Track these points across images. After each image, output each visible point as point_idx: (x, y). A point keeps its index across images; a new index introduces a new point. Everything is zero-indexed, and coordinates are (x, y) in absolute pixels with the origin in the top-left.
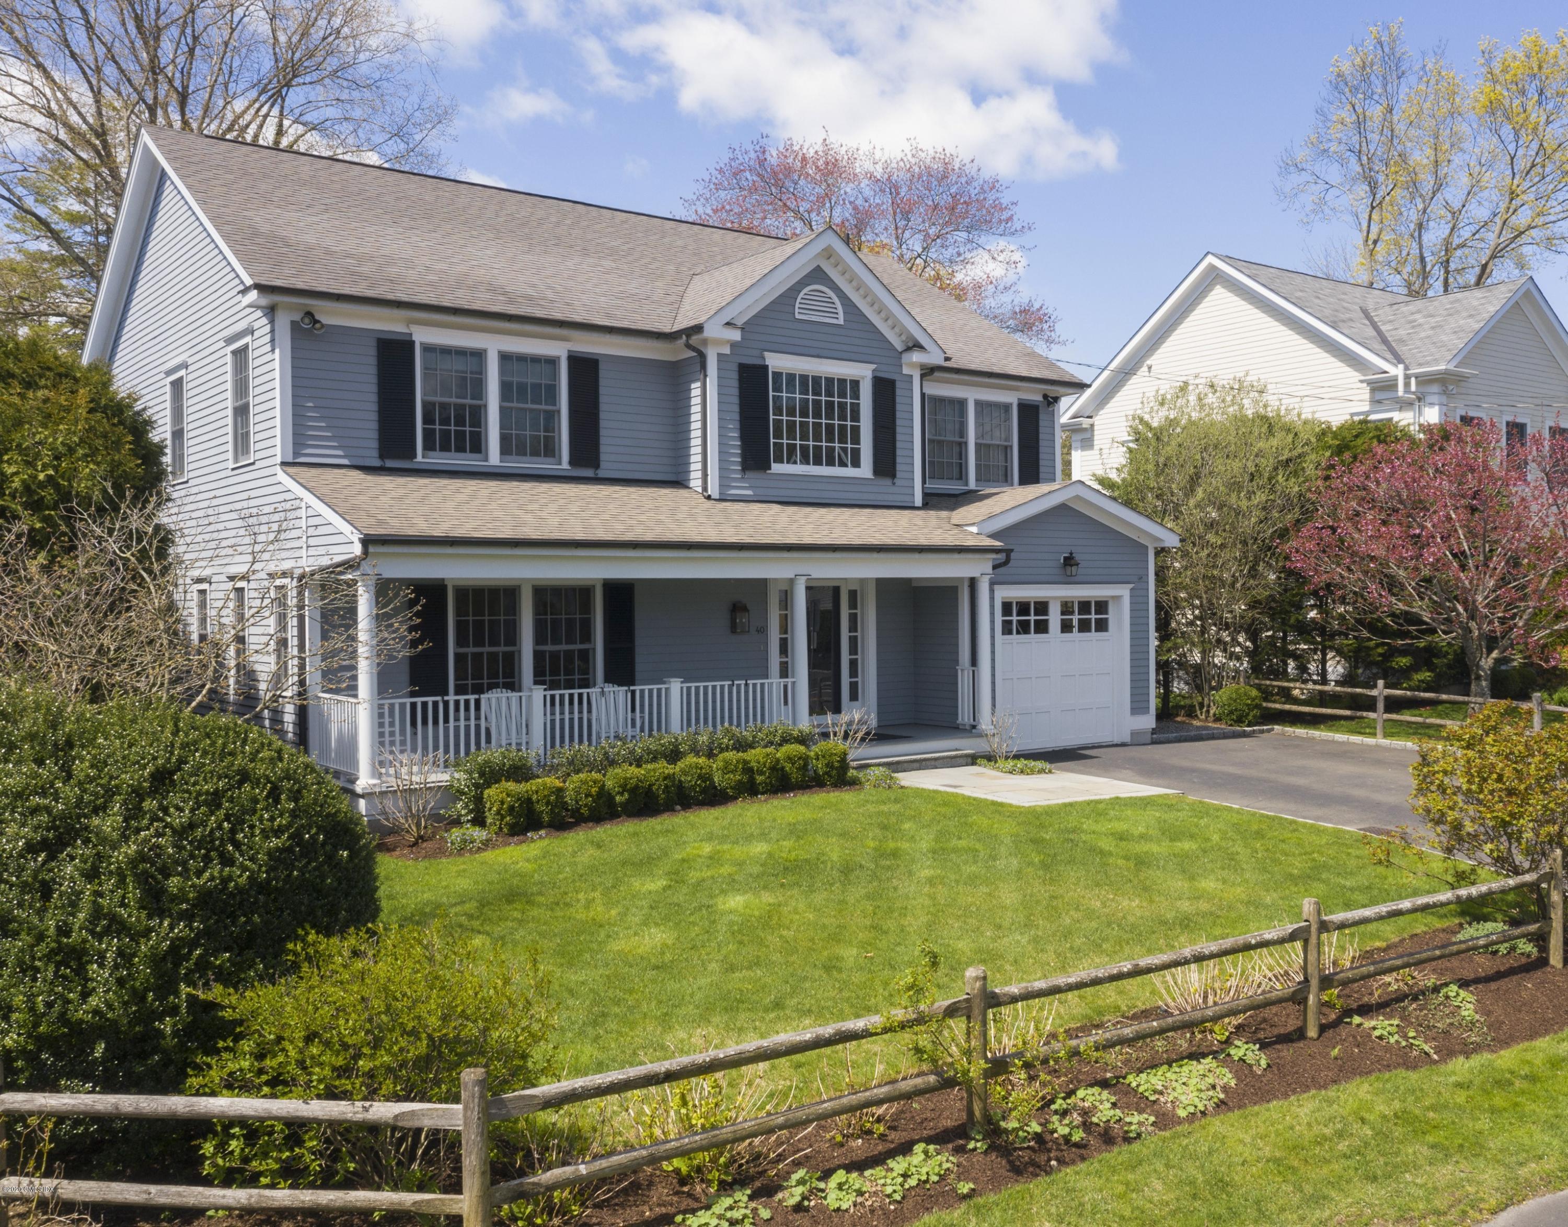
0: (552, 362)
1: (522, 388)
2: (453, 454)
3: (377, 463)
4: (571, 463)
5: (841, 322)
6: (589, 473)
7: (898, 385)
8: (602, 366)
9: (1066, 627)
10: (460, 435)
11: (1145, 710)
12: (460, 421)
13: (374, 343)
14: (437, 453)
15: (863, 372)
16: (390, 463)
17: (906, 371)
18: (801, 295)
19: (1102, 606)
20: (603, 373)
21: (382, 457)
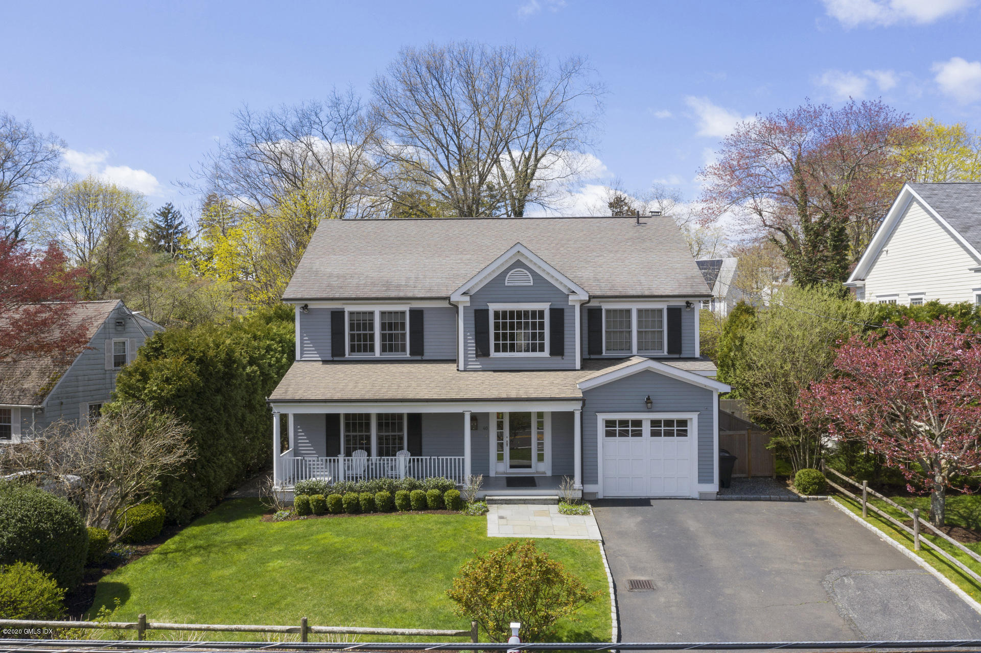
0: (403, 313)
1: (390, 324)
2: (362, 353)
3: (331, 359)
4: (410, 354)
5: (532, 284)
6: (419, 358)
7: (565, 311)
8: (424, 312)
9: (655, 434)
10: (365, 346)
11: (711, 481)
12: (365, 340)
13: (330, 313)
14: (356, 353)
15: (545, 307)
16: (336, 359)
17: (570, 303)
18: (509, 274)
19: (683, 423)
20: (425, 316)
21: (333, 356)
